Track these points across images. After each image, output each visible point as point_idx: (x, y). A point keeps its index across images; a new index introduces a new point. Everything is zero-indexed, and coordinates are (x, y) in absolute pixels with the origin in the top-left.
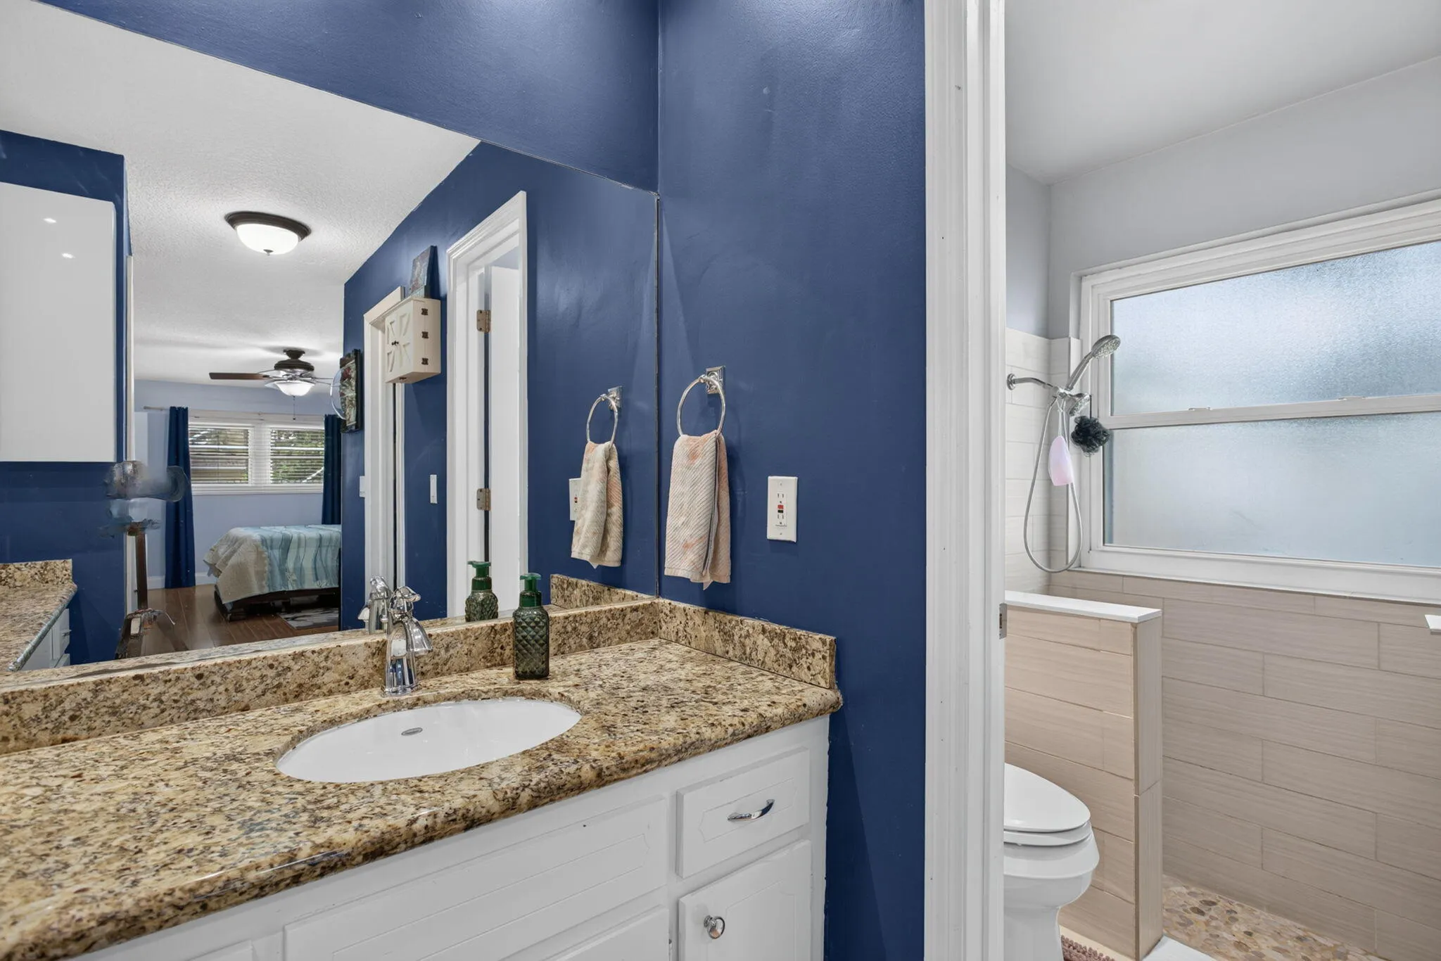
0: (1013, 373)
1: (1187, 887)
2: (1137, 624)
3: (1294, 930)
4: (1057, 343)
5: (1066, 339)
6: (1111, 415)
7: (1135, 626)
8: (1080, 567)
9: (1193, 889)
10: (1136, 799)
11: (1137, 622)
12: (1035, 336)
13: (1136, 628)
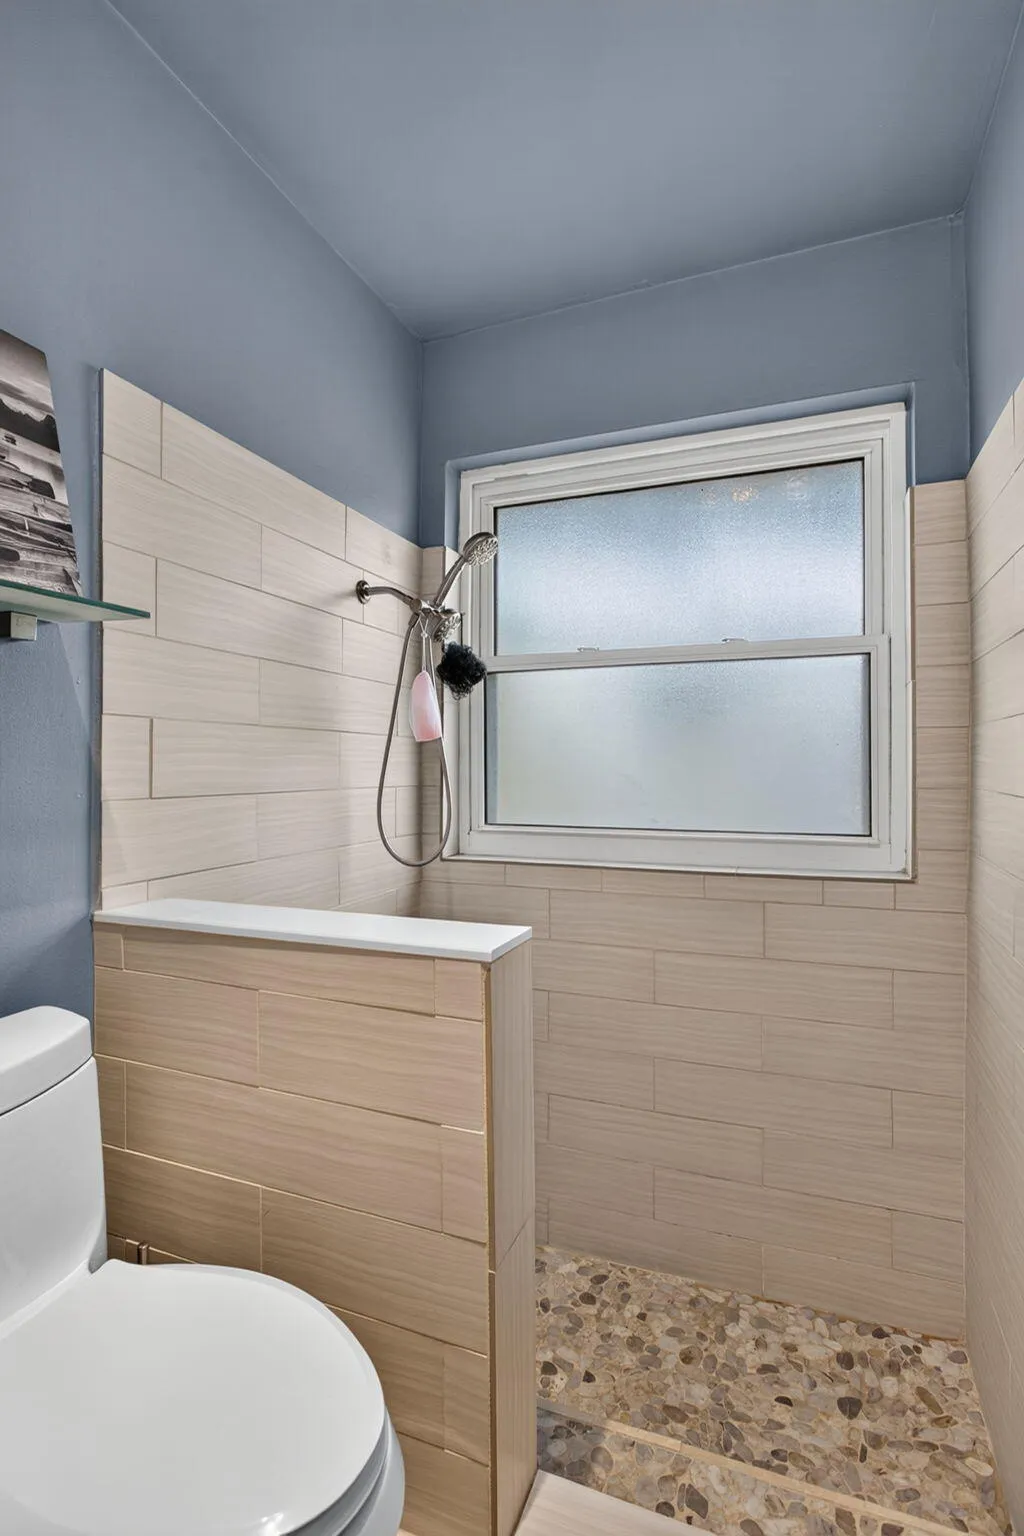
0: (366, 580)
1: (576, 1261)
2: (491, 963)
3: (686, 1289)
4: (432, 553)
5: (440, 549)
6: (495, 654)
7: (487, 967)
8: (458, 853)
9: (583, 1263)
10: (492, 1278)
11: (490, 961)
12: (404, 540)
13: (489, 970)
